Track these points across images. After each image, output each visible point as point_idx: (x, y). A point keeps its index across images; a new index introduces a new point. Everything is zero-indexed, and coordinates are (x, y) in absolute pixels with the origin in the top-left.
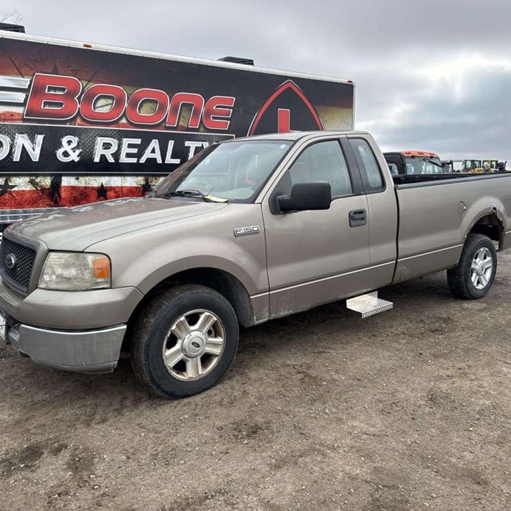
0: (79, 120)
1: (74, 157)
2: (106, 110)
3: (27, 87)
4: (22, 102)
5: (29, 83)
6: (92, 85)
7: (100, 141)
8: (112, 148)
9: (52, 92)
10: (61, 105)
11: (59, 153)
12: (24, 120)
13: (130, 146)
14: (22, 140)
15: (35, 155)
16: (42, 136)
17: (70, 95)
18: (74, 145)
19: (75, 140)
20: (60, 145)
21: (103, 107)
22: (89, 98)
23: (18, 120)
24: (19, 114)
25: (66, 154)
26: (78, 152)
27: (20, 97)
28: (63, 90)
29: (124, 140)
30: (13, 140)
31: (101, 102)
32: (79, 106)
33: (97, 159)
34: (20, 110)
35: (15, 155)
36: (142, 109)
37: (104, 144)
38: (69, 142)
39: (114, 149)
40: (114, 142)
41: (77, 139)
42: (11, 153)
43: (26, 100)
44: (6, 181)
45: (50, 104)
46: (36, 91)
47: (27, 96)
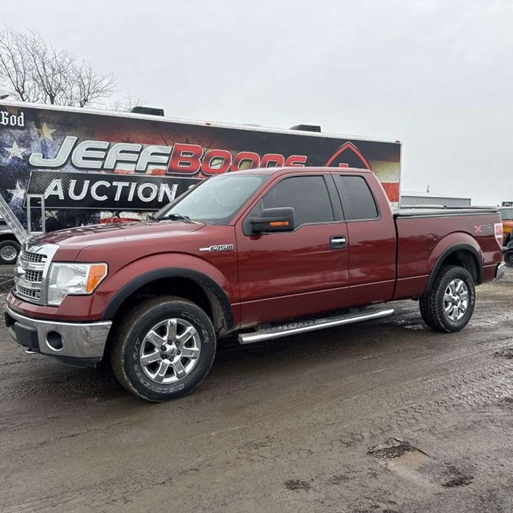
0: (200, 174)
2: (218, 167)
3: (169, 153)
4: (166, 162)
5: (171, 150)
6: (210, 151)
9: (185, 156)
10: (190, 164)
12: (167, 174)
14: (164, 188)
15: (172, 198)
16: (177, 185)
17: (196, 157)
21: (216, 165)
22: (208, 159)
23: (162, 174)
24: (163, 170)
27: (165, 159)
28: (191, 154)
30: (159, 188)
31: (216, 162)
32: (201, 165)
34: (164, 168)
35: (160, 198)
36: (242, 166)
42: (157, 197)
43: (168, 161)
45: (183, 164)
46: (175, 155)
47: (169, 158)
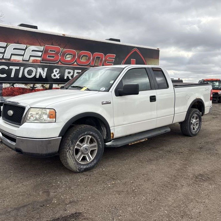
0: (60, 63)
1: (58, 77)
2: (69, 59)
3: (42, 50)
4: (40, 56)
5: (43, 49)
6: (65, 50)
7: (67, 71)
8: (71, 74)
9: (51, 52)
10: (54, 57)
11: (53, 75)
12: (41, 63)
13: (77, 73)
14: (40, 70)
15: (44, 76)
16: (47, 69)
17: (57, 53)
18: (58, 72)
19: (58, 70)
20: (53, 72)
21: (68, 58)
22: (64, 54)
23: (38, 63)
24: (39, 60)
25: (55, 76)
26: (59, 75)
27: (40, 54)
28: (55, 51)
29: (75, 70)
30: (37, 70)
31: (68, 56)
32: (60, 57)
33: (65, 78)
34: (39, 59)
35: (37, 76)
36: (82, 59)
37: (68, 72)
38: (56, 71)
39: (72, 74)
40: (72, 71)
41: (59, 70)
43: (42, 55)
44: (34, 85)
45: (50, 57)
46: (45, 52)
47: (42, 53)
